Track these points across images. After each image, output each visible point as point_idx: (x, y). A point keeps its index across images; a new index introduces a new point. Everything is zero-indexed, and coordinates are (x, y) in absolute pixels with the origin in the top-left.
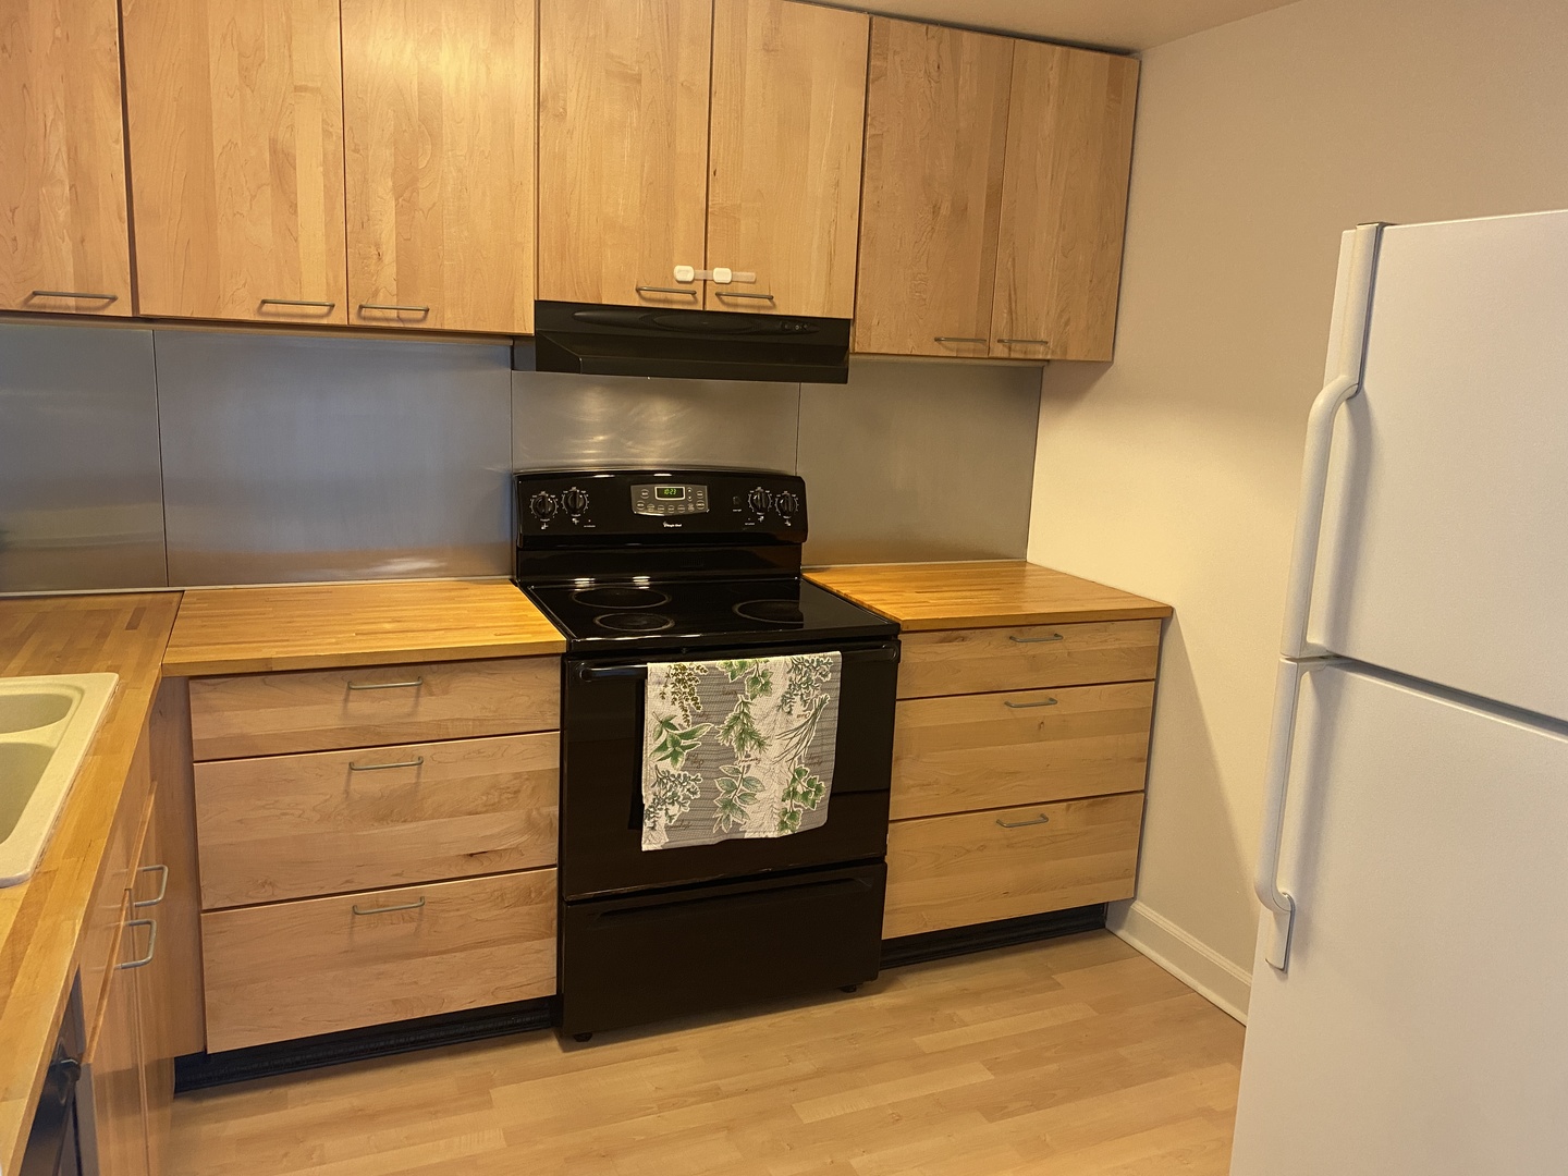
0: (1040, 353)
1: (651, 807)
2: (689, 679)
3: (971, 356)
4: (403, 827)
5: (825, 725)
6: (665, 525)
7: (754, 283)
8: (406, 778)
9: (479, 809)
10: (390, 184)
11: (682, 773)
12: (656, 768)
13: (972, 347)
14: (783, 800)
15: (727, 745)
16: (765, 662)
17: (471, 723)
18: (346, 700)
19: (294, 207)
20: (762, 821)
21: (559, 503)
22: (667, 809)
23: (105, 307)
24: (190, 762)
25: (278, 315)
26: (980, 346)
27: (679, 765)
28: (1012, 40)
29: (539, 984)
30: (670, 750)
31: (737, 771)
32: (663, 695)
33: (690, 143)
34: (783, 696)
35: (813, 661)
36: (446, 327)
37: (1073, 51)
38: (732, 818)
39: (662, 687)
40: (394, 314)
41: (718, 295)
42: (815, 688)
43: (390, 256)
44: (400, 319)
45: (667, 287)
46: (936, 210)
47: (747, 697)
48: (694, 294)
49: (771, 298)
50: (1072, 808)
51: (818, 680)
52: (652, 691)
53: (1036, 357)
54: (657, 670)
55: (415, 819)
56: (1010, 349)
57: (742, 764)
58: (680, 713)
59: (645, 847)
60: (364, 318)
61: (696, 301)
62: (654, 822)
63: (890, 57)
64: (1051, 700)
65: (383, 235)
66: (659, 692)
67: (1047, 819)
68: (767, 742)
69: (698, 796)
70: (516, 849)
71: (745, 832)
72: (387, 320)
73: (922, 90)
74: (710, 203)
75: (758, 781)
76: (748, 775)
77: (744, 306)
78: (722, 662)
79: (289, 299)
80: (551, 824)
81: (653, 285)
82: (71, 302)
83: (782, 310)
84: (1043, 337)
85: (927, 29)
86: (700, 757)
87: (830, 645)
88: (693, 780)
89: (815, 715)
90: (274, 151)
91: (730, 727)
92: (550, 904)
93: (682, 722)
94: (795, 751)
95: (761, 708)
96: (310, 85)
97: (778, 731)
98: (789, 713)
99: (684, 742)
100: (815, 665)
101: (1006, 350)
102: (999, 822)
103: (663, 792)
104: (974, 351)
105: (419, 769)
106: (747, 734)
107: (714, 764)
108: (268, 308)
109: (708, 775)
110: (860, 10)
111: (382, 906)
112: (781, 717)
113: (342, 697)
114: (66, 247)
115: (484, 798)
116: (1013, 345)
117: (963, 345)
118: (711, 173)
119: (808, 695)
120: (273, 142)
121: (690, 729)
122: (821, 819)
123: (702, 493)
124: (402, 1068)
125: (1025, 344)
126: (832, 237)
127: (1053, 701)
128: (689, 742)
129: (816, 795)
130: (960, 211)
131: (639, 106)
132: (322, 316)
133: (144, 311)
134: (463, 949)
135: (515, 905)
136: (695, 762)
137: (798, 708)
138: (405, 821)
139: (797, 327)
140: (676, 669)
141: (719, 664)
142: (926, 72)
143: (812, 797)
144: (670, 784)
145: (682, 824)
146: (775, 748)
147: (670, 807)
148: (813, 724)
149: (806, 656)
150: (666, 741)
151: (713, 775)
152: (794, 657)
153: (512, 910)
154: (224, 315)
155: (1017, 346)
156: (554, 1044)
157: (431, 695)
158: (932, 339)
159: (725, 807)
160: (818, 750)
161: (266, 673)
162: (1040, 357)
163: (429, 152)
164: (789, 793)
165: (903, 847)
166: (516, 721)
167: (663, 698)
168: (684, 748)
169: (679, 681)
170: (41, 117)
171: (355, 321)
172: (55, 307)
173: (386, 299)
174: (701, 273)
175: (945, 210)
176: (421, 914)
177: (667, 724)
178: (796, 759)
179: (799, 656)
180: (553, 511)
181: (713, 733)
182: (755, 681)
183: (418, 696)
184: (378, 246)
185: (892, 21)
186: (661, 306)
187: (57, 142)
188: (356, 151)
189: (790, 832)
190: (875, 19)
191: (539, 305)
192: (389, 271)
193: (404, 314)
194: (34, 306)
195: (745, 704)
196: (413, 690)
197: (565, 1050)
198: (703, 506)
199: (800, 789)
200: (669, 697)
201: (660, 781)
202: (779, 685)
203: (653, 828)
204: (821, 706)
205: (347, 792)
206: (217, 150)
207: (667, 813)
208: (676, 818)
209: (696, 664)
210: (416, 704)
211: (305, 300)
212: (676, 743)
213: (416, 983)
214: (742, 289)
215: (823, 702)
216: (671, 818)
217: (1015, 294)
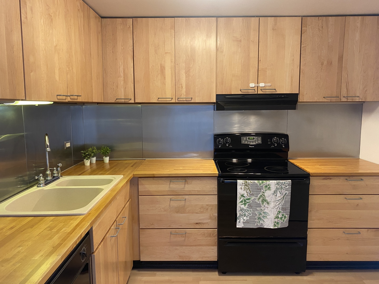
0: (357, 100)
1: (239, 216)
2: (248, 185)
3: (335, 101)
4: (181, 215)
5: (287, 200)
6: (250, 146)
7: (271, 86)
8: (182, 203)
9: (199, 212)
10: (184, 71)
11: (247, 209)
12: (240, 207)
13: (335, 99)
14: (275, 219)
15: (259, 203)
16: (269, 182)
17: (197, 191)
18: (170, 184)
19: (165, 78)
20: (269, 224)
21: (223, 141)
22: (243, 218)
23: (129, 101)
24: (138, 195)
25: (161, 101)
26: (338, 98)
27: (246, 207)
28: (345, 17)
29: (213, 257)
30: (244, 202)
31: (262, 210)
32: (241, 188)
33: (254, 54)
34: (274, 191)
35: (283, 182)
36: (196, 102)
37: (365, 17)
38: (261, 222)
39: (241, 186)
40: (185, 99)
41: (261, 90)
42: (284, 190)
43: (184, 87)
44: (186, 101)
45: (248, 89)
46: (322, 64)
47: (264, 191)
48: (254, 90)
49: (275, 89)
50: (369, 231)
51: (284, 188)
52: (239, 187)
53: (356, 101)
54: (240, 182)
55: (184, 213)
56: (347, 99)
57: (263, 208)
58: (246, 193)
59: (237, 227)
60: (179, 101)
61: (255, 92)
62: (240, 220)
63: (308, 26)
64: (361, 198)
65: (183, 82)
66: (240, 187)
67: (360, 233)
68: (270, 203)
69: (251, 215)
70: (207, 223)
71: (264, 226)
72: (183, 101)
73: (317, 34)
74: (259, 68)
75: (268, 213)
76: (265, 211)
77: (268, 92)
78: (257, 181)
79: (163, 97)
80: (215, 218)
81: (244, 89)
82: (123, 100)
83: (278, 92)
84: (358, 95)
85: (318, 18)
86: (251, 205)
87: (289, 178)
88: (250, 211)
89: (284, 197)
90: (161, 67)
91: (259, 198)
92: (215, 238)
93: (246, 196)
94: (278, 206)
95: (268, 194)
96: (168, 52)
97: (273, 200)
98: (276, 196)
99: (247, 201)
100: (283, 183)
101: (346, 99)
102: (344, 232)
103: (242, 213)
104: (336, 100)
105: (185, 201)
106: (264, 200)
107: (255, 207)
108: (159, 99)
109: (254, 210)
110: (299, 16)
111: (177, 233)
112: (273, 196)
113: (169, 183)
114: (123, 90)
115: (200, 210)
116: (348, 98)
117: (332, 98)
118: (259, 61)
119: (282, 191)
120: (161, 65)
121: (249, 197)
122: (286, 225)
123: (260, 139)
124: (181, 272)
125: (352, 98)
126: (292, 73)
127: (361, 199)
128: (248, 201)
129: (284, 218)
130: (330, 63)
131: (241, 47)
132: (170, 101)
133: (136, 101)
134: (195, 246)
135: (207, 237)
136: (250, 206)
137: (279, 194)
138: (182, 213)
139: (283, 96)
140: (245, 182)
141: (256, 181)
142: (318, 29)
143: (283, 219)
144: (244, 211)
145: (247, 222)
146: (272, 205)
147: (244, 217)
148: (283, 199)
149: (281, 181)
150: (242, 200)
151: (255, 210)
152: (277, 181)
153: (206, 238)
154: (151, 102)
155: (350, 98)
156: (217, 273)
157: (188, 184)
158: (323, 97)
159: (258, 219)
160: (285, 206)
161: (153, 177)
162: (357, 101)
163: (193, 63)
164: (276, 217)
165: (312, 236)
166: (207, 192)
167: (241, 189)
168: (247, 202)
169: (246, 185)
170: (119, 65)
171: (177, 101)
172: (120, 101)
173: (183, 97)
174: (257, 85)
175: (325, 63)
176: (185, 236)
177: (242, 196)
178: (278, 208)
179: (279, 181)
180: (222, 143)
181: (255, 199)
182: (266, 186)
183: (185, 184)
184: (181, 85)
185: (308, 17)
186: (246, 93)
187: (121, 69)
188: (177, 65)
189: (277, 228)
190: (303, 18)
191: (217, 95)
192: (184, 90)
193: (187, 99)
194: (116, 101)
195: (263, 192)
196: (184, 183)
197: (219, 275)
198: (260, 142)
199: (280, 216)
200: (243, 189)
201: (241, 210)
202: (273, 188)
203: (239, 222)
204: (285, 195)
205: (170, 205)
206: (150, 68)
207: (243, 219)
208: (245, 220)
209: (250, 181)
210: (185, 186)
211: (167, 97)
212: (245, 201)
213: (184, 252)
214: (267, 88)
215: (286, 194)
216: (244, 220)
217: (348, 84)
